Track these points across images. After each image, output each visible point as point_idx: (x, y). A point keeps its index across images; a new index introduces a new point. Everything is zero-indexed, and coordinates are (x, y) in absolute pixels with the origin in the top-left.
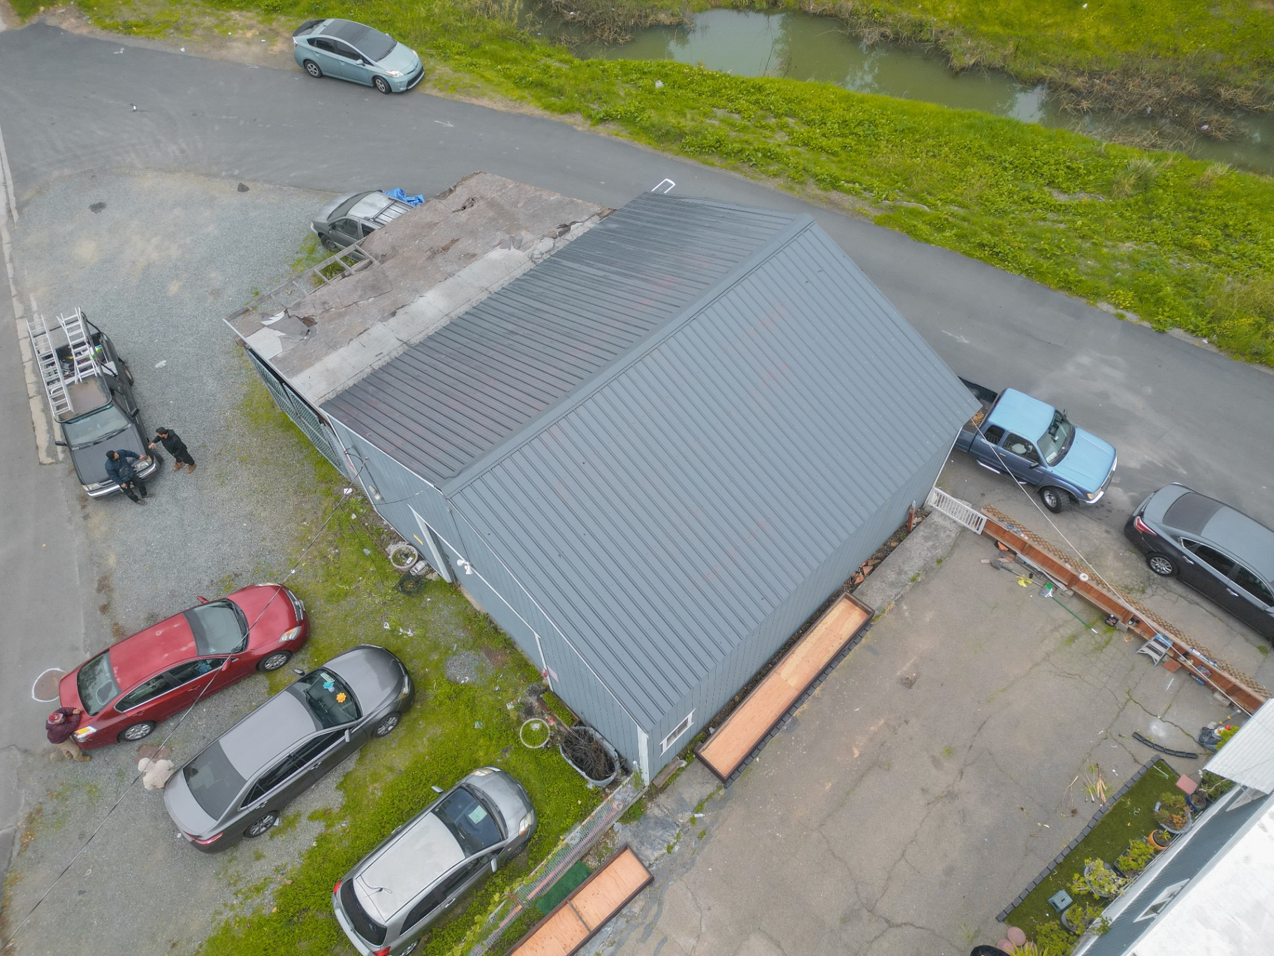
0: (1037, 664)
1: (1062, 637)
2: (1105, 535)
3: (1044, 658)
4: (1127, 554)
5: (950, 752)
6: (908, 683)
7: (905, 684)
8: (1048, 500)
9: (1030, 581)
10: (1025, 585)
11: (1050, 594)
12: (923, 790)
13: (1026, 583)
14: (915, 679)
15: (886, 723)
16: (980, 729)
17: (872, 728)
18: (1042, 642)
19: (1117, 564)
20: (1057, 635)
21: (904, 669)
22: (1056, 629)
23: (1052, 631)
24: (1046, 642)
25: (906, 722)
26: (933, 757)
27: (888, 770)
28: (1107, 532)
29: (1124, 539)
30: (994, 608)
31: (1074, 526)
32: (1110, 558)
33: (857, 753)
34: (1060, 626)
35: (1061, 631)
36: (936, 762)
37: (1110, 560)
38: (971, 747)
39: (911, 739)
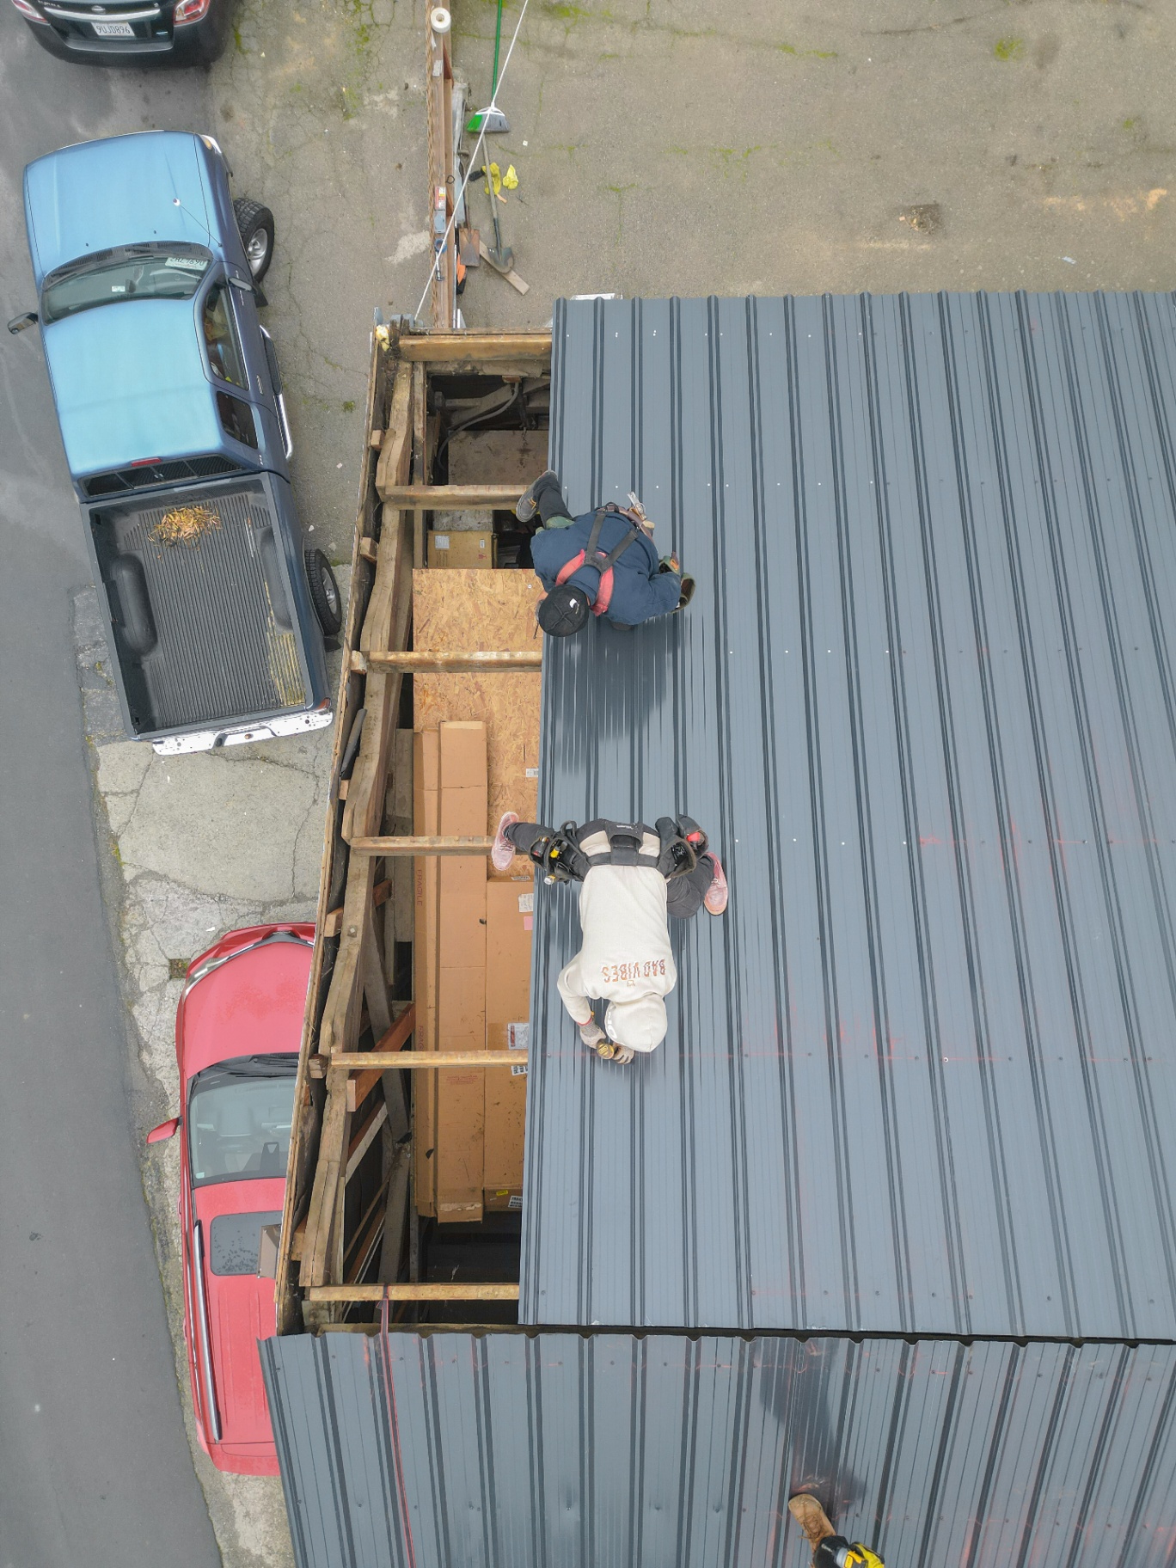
0: (675, 31)
1: (568, 31)
2: (240, 115)
3: (649, 27)
4: (250, 43)
5: (1003, 48)
6: (930, 217)
7: (936, 221)
8: (257, 263)
9: (492, 168)
10: (511, 173)
11: (491, 110)
12: (1122, 35)
13: (503, 173)
14: (907, 211)
15: (1050, 189)
16: (908, 32)
17: (1080, 207)
18: (614, 56)
19: (297, 47)
20: (573, 41)
21: (905, 245)
22: (563, 51)
23: (571, 55)
24: (609, 48)
25: (1014, 160)
26: (1041, 66)
27: (1138, 118)
28: (227, 115)
29: (219, 72)
30: (617, 190)
31: (269, 184)
32: (291, 69)
33: (1155, 195)
34: (548, 49)
35: (557, 39)
36: (1046, 53)
37: (299, 62)
38: (960, 21)
39: (1040, 128)
